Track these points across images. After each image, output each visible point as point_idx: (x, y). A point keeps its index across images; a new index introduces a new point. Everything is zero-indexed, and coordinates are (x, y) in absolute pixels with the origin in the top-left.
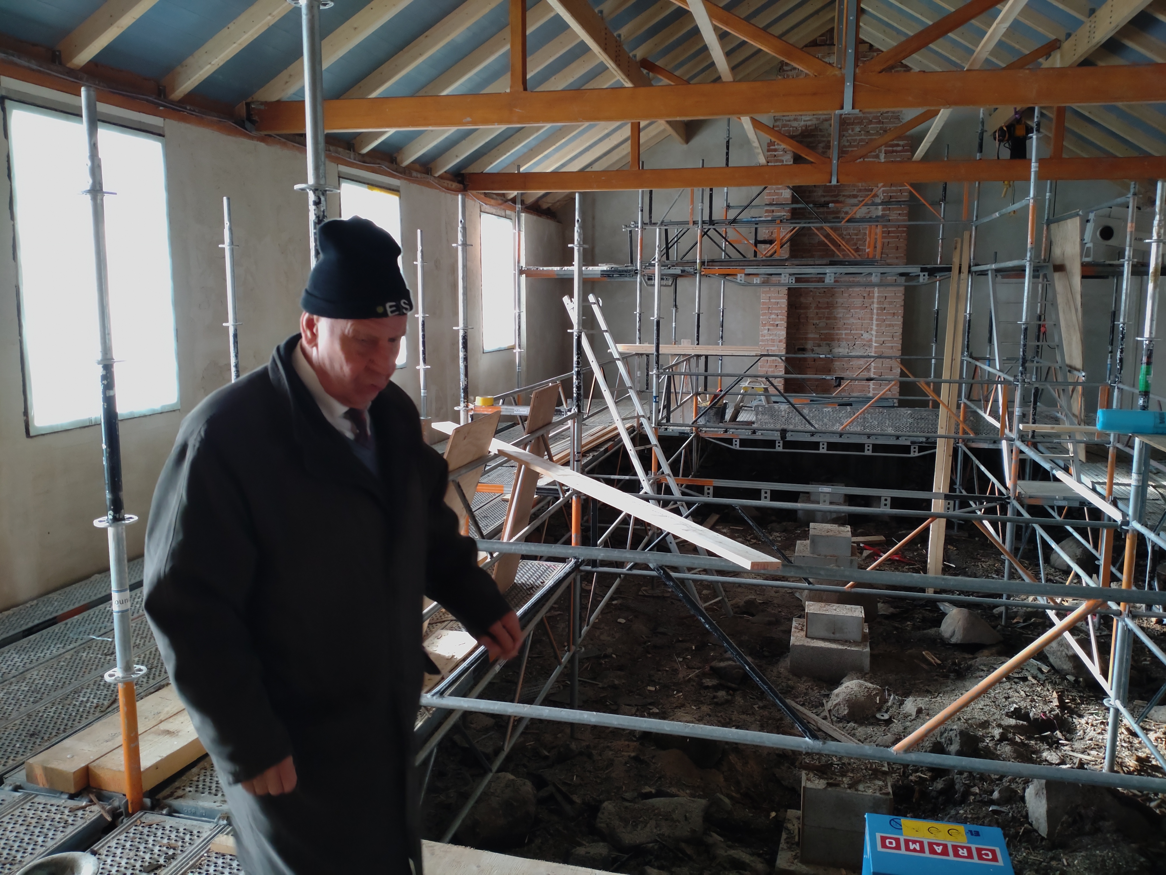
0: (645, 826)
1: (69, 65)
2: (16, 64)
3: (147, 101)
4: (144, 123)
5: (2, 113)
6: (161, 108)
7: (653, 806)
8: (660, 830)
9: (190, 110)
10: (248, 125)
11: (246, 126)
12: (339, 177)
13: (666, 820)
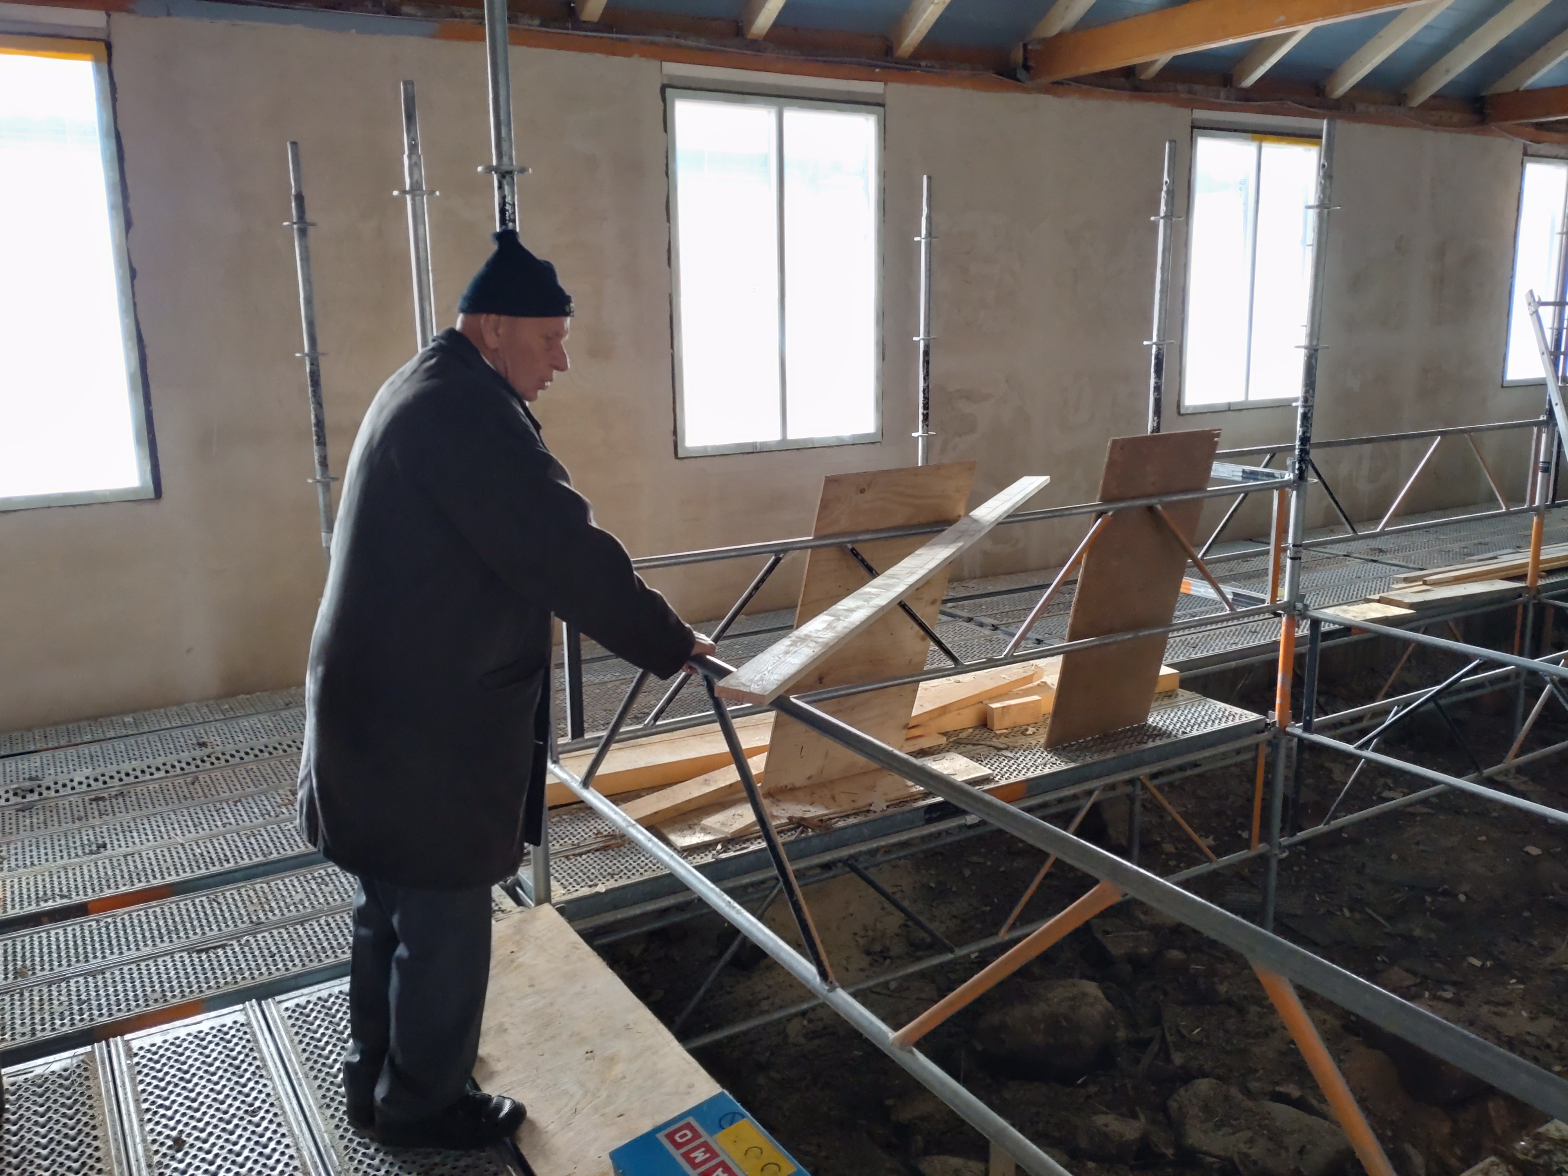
0: (1233, 1133)
1: (749, 37)
2: (680, 46)
3: (860, 64)
4: (854, 92)
5: (662, 104)
6: (877, 70)
7: (1269, 1114)
8: (1250, 1148)
9: (926, 66)
10: (1021, 74)
11: (1018, 76)
12: (1193, 127)
13: (1270, 1139)
